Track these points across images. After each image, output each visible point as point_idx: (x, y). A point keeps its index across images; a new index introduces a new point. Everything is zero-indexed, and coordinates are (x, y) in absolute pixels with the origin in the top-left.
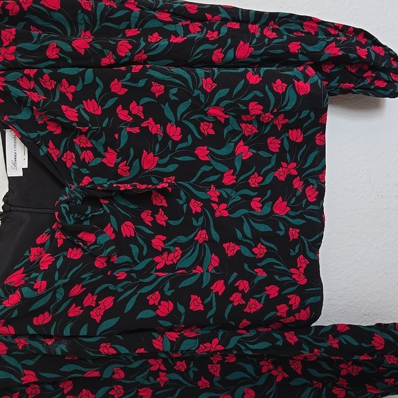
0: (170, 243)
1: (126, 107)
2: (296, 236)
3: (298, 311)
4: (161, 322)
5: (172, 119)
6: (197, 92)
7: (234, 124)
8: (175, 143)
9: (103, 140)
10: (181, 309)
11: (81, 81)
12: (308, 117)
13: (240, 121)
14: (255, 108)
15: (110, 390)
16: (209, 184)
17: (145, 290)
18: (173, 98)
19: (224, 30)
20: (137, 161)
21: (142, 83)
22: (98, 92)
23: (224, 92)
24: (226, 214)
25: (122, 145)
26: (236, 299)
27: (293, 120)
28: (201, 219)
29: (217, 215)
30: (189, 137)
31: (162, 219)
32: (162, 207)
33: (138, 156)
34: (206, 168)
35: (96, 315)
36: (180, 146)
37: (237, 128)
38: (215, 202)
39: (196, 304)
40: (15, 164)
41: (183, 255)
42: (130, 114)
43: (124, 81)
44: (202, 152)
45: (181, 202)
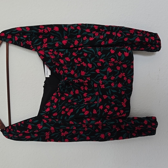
0: (88, 95)
1: (77, 59)
2: (124, 93)
3: (123, 114)
4: (85, 116)
5: (89, 62)
6: (96, 55)
7: (107, 63)
8: (90, 68)
9: (70, 68)
10: (91, 113)
11: (64, 53)
12: (128, 62)
13: (108, 62)
14: (113, 60)
15: (72, 132)
16: (100, 79)
17: (81, 107)
18: (90, 57)
19: (105, 35)
20: (80, 73)
21: (81, 53)
22: (69, 55)
23: (104, 55)
24: (104, 87)
25: (76, 69)
26: (106, 110)
27: (124, 62)
28: (97, 89)
29: (102, 87)
30: (94, 67)
31: (86, 88)
32: (86, 85)
33: (80, 72)
34: (99, 75)
35: (69, 114)
36: (91, 69)
37: (108, 64)
38: (101, 84)
39: (95, 112)
40: (47, 74)
41: (92, 98)
42: (78, 61)
43: (76, 53)
44: (98, 71)
45: (91, 84)
